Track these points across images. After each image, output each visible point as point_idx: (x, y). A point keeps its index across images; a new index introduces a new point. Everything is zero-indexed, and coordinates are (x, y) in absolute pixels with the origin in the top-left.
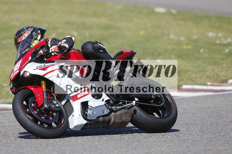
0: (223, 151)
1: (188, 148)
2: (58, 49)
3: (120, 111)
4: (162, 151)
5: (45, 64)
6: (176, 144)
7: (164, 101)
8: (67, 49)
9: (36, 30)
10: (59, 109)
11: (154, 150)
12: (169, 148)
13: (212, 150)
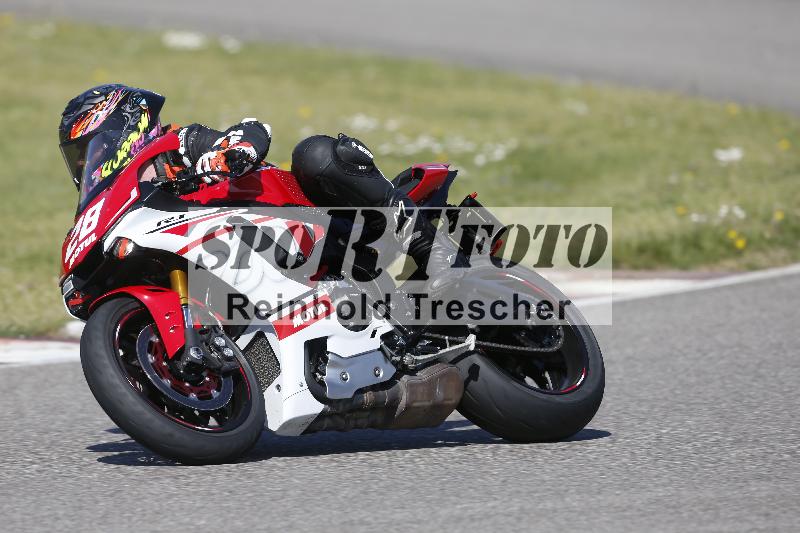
0: (409, 525)
1: (287, 516)
2: (226, 161)
3: (426, 370)
4: (198, 528)
5: (182, 213)
6: (247, 503)
8: (253, 163)
9: (132, 97)
10: (232, 363)
11: (172, 523)
12: (221, 516)
13: (368, 524)
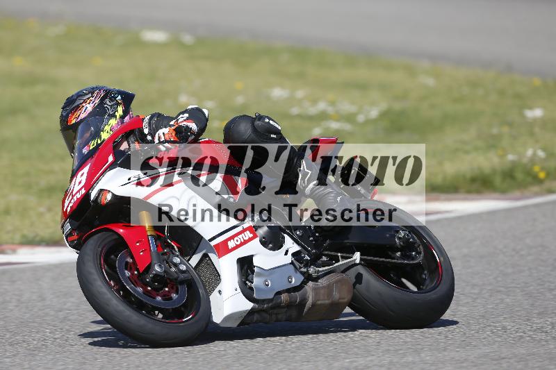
2: (176, 135)
3: (325, 278)
7: (422, 250)
8: (195, 134)
9: (111, 95)
10: (186, 275)
